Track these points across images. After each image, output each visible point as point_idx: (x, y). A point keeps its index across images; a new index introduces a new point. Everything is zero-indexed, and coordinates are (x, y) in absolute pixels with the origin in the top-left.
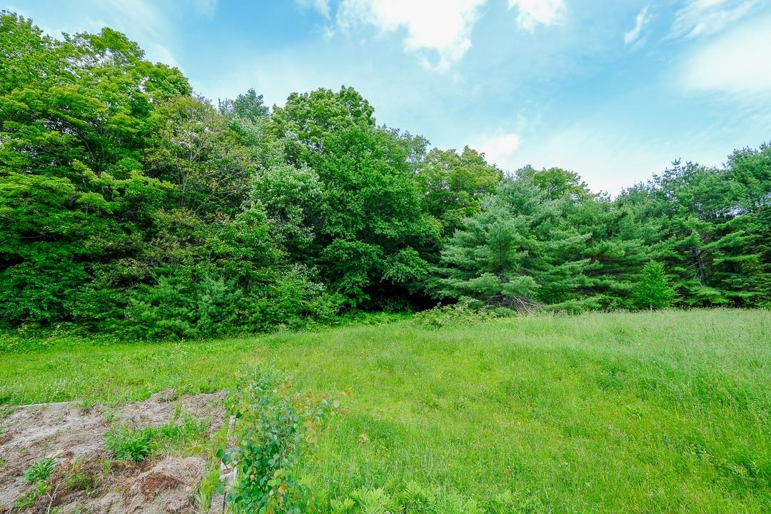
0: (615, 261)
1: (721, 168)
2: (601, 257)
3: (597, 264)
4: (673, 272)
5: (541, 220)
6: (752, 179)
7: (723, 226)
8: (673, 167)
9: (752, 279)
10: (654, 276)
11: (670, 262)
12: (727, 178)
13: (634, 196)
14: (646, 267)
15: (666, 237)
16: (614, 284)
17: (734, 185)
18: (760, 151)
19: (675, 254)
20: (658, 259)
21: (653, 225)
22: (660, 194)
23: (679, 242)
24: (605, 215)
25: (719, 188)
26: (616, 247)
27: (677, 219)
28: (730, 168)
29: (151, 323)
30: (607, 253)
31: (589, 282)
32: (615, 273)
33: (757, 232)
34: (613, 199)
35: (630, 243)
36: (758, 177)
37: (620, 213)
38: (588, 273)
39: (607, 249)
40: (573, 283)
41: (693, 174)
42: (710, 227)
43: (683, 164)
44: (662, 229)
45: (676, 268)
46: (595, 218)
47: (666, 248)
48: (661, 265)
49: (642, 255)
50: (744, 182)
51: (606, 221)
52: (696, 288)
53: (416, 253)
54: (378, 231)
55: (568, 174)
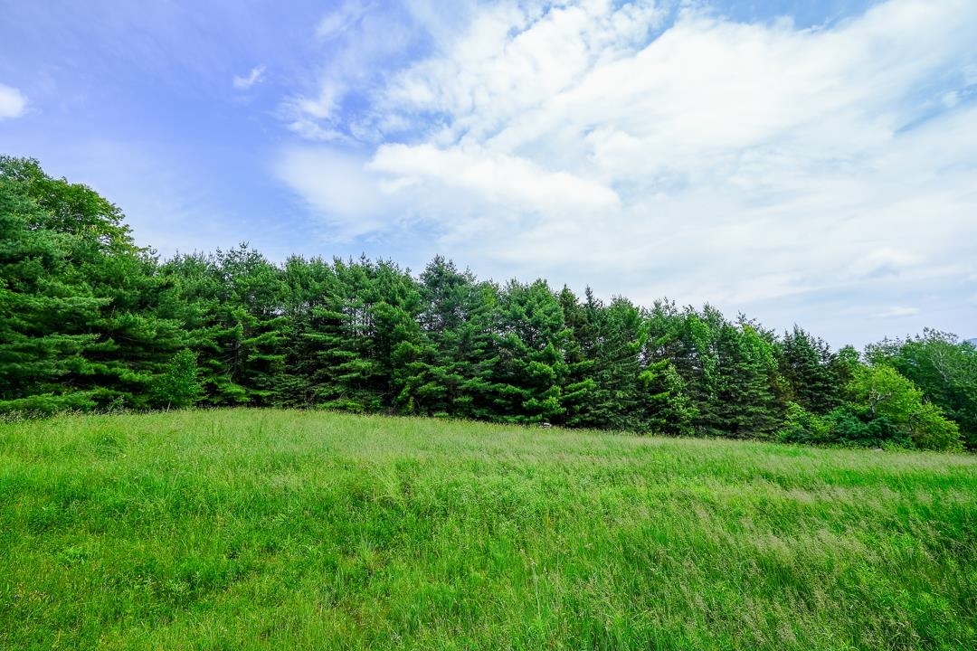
0: (139, 342)
1: (279, 266)
2: (120, 334)
3: (110, 344)
4: (208, 365)
5: (23, 255)
6: (298, 286)
7: (266, 323)
8: (239, 249)
9: (273, 379)
10: (184, 367)
11: (206, 352)
12: (280, 279)
13: (189, 267)
14: (178, 355)
15: (210, 324)
16: (126, 373)
17: (284, 286)
18: (310, 263)
19: (215, 344)
20: (194, 348)
21: (200, 307)
22: (218, 274)
23: (222, 332)
24: (144, 279)
25: (272, 285)
26: (146, 325)
27: (228, 306)
28: (285, 269)
30: (130, 331)
31: (88, 367)
32: (135, 358)
33: (288, 335)
34: (161, 263)
35: (167, 323)
36: (302, 286)
37: (164, 281)
38: (90, 355)
39: (132, 325)
40: (54, 367)
41: (254, 264)
42: (255, 323)
43: (249, 250)
44: (209, 314)
45: (211, 361)
46: (127, 278)
47: (207, 337)
48: (194, 356)
49: (178, 340)
50: (292, 286)
51: (142, 287)
52: (225, 385)
55: (106, 205)
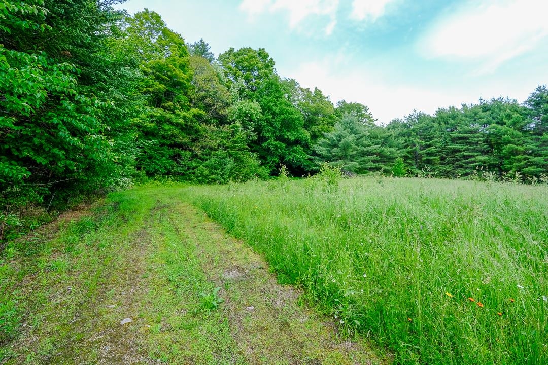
0: (385, 157)
1: (432, 115)
2: (379, 154)
3: (378, 158)
4: (407, 163)
6: (442, 123)
7: (428, 143)
8: (413, 112)
9: (435, 167)
10: (400, 164)
11: (406, 158)
12: (433, 121)
13: (394, 125)
14: (396, 160)
15: (406, 147)
16: (384, 167)
17: (436, 125)
18: (448, 109)
19: (408, 155)
20: (401, 157)
21: (401, 141)
22: (405, 126)
23: (411, 149)
24: (383, 135)
25: (430, 126)
26: (386, 150)
27: (411, 139)
28: (435, 116)
29: (206, 177)
30: (382, 153)
31: (374, 165)
32: (384, 162)
33: (440, 147)
34: (385, 126)
35: (392, 149)
36: (445, 123)
37: (390, 135)
38: (374, 161)
39: (383, 151)
40: (369, 165)
41: (421, 117)
42: (423, 143)
43: (417, 112)
44: (405, 143)
45: (408, 161)
46: (379, 136)
47: (405, 152)
48: (402, 159)
49: (396, 155)
50: (440, 124)
51: (383, 138)
52: (414, 170)
53: (302, 148)
54: (286, 137)
55: (363, 107)
